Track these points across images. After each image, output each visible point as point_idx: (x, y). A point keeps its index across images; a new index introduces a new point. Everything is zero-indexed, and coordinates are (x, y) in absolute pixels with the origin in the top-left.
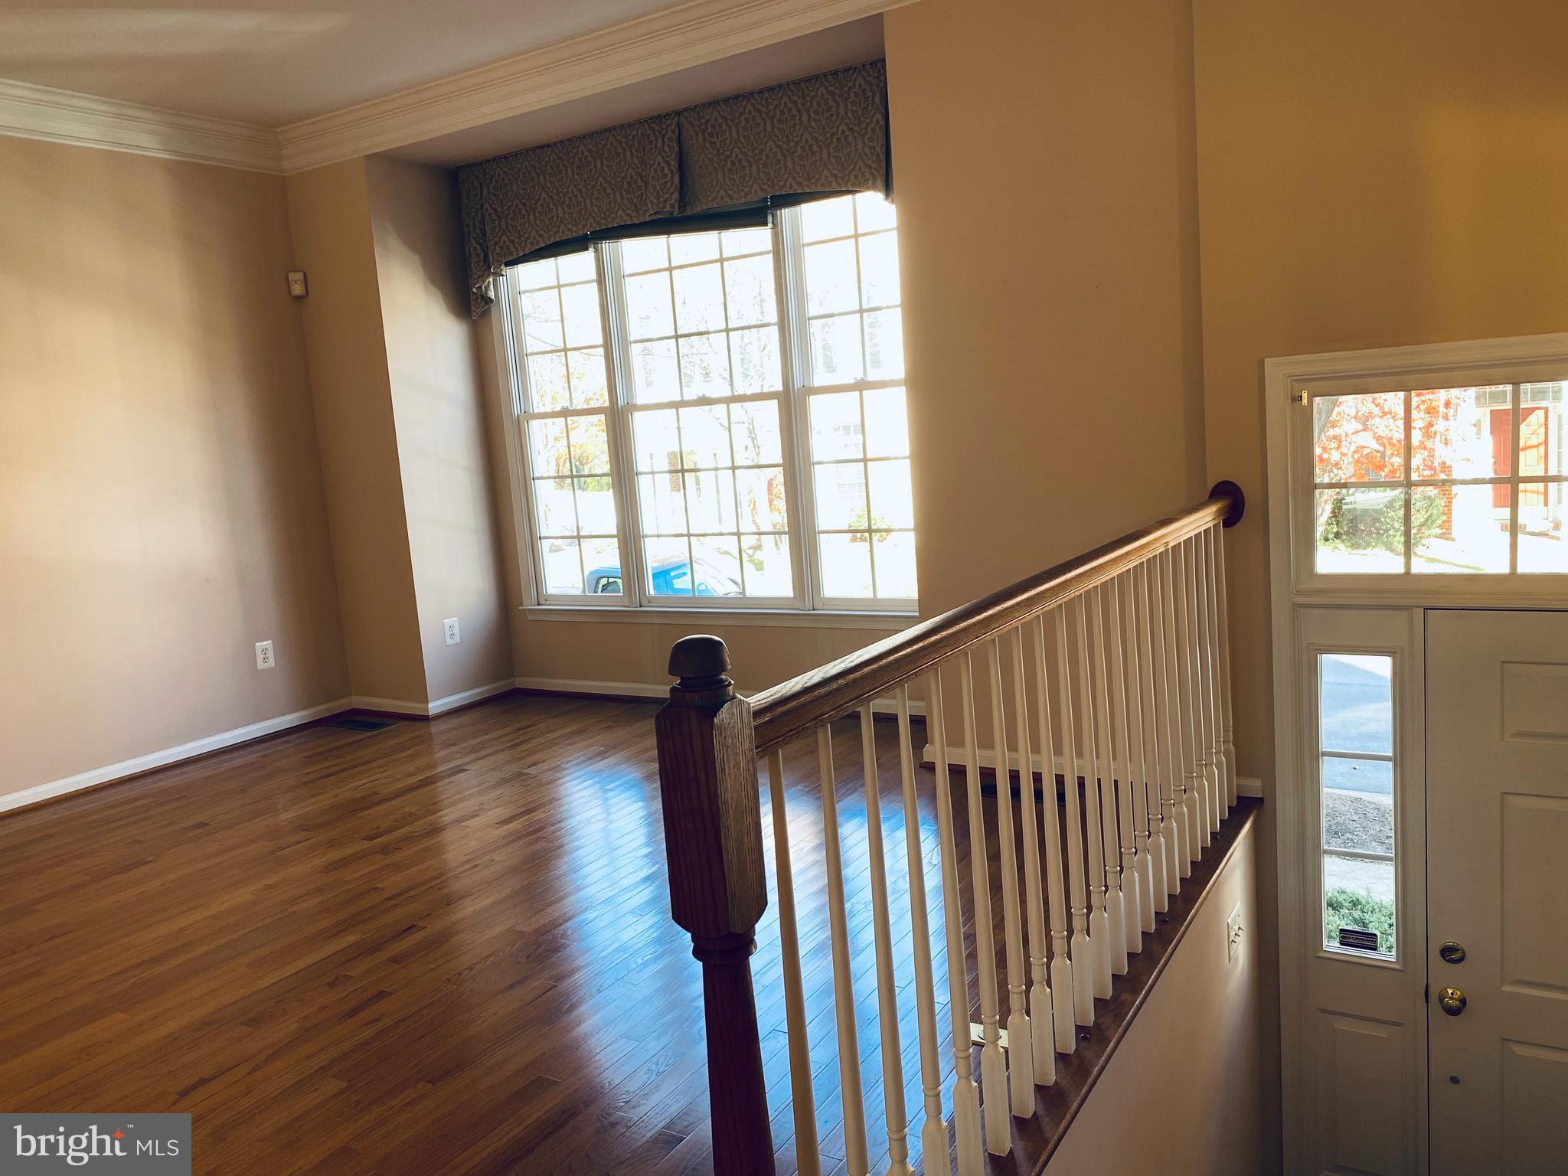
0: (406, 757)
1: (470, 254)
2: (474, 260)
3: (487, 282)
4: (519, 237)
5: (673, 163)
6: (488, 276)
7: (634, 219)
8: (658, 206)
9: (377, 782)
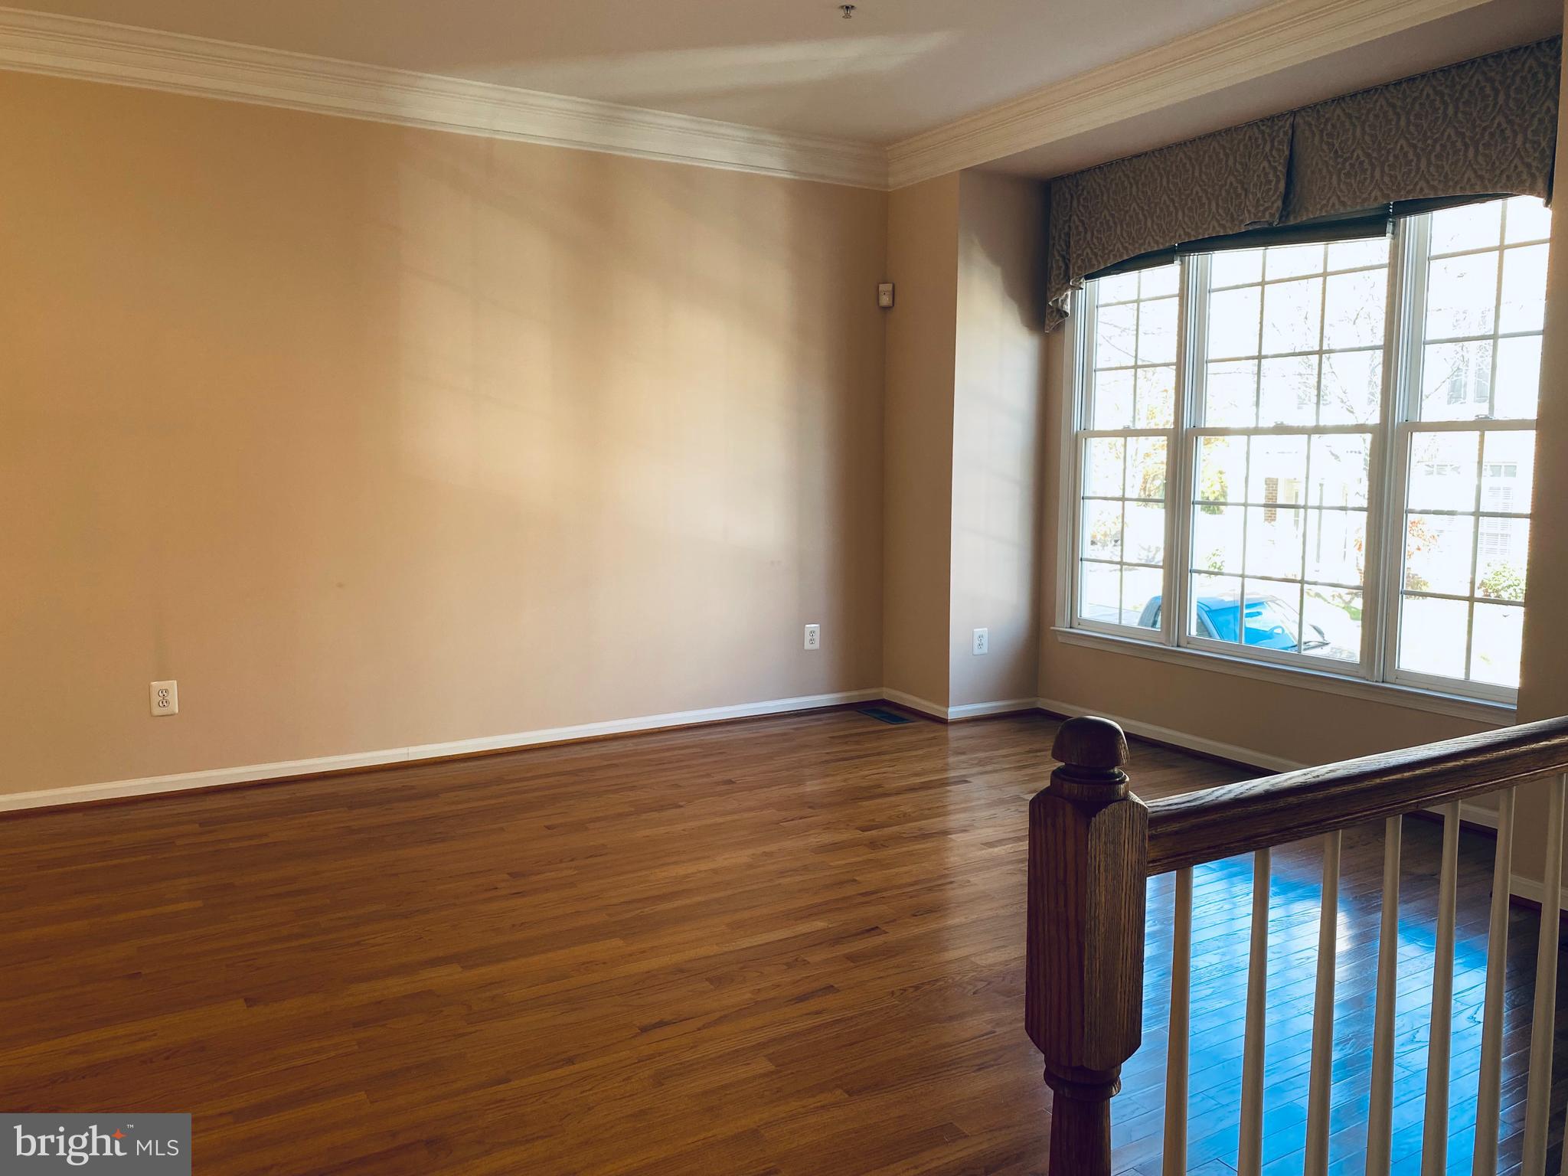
0: (915, 756)
1: (1052, 267)
2: (1054, 273)
3: (1064, 296)
4: (1104, 248)
5: (1280, 168)
6: (1066, 289)
7: (1228, 230)
8: (1255, 215)
9: (884, 775)
